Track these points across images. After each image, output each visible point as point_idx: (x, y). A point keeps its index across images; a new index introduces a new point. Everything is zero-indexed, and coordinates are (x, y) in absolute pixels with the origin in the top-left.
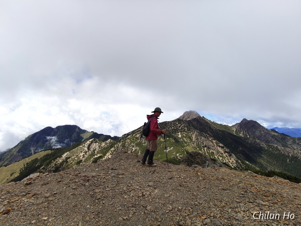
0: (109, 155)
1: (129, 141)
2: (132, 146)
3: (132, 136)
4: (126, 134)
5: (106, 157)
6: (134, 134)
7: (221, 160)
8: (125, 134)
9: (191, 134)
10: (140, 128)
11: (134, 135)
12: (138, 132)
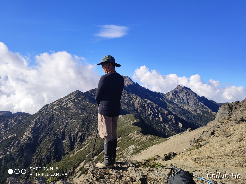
0: (29, 134)
1: (57, 113)
2: (64, 118)
3: (60, 106)
4: (49, 105)
5: (24, 137)
6: (63, 103)
7: (168, 128)
8: (47, 105)
9: (133, 102)
10: (70, 95)
11: (62, 105)
12: (67, 100)
